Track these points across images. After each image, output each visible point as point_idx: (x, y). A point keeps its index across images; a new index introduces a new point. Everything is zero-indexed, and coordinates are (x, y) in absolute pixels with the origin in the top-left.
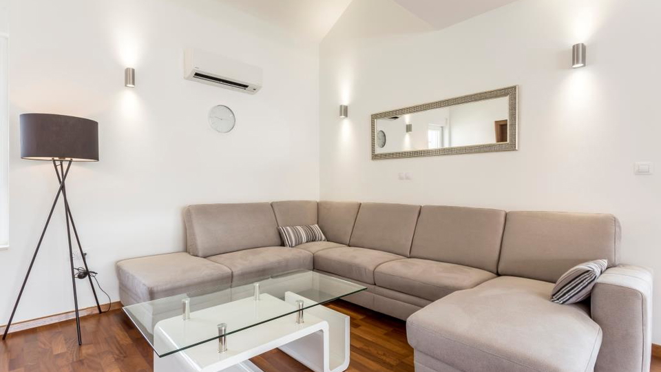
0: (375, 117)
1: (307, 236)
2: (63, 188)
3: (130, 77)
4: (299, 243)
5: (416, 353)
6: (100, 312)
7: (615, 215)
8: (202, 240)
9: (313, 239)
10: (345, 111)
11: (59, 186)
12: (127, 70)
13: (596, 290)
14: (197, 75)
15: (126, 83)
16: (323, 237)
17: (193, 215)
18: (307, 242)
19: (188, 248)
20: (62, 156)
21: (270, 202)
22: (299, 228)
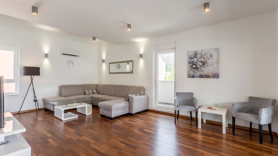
0: (110, 63)
1: (92, 93)
2: (32, 82)
3: (46, 56)
4: (89, 94)
5: (100, 108)
6: (39, 110)
7: (144, 87)
8: (64, 93)
9: (93, 93)
10: (103, 61)
11: (31, 81)
12: (46, 54)
13: (130, 98)
14: (63, 54)
15: (45, 57)
16: (96, 93)
17: (62, 88)
18: (92, 94)
19: (60, 95)
20: (32, 75)
21: (83, 84)
22: (90, 91)
